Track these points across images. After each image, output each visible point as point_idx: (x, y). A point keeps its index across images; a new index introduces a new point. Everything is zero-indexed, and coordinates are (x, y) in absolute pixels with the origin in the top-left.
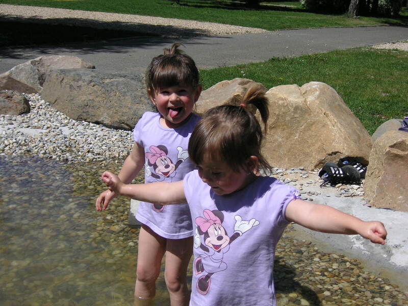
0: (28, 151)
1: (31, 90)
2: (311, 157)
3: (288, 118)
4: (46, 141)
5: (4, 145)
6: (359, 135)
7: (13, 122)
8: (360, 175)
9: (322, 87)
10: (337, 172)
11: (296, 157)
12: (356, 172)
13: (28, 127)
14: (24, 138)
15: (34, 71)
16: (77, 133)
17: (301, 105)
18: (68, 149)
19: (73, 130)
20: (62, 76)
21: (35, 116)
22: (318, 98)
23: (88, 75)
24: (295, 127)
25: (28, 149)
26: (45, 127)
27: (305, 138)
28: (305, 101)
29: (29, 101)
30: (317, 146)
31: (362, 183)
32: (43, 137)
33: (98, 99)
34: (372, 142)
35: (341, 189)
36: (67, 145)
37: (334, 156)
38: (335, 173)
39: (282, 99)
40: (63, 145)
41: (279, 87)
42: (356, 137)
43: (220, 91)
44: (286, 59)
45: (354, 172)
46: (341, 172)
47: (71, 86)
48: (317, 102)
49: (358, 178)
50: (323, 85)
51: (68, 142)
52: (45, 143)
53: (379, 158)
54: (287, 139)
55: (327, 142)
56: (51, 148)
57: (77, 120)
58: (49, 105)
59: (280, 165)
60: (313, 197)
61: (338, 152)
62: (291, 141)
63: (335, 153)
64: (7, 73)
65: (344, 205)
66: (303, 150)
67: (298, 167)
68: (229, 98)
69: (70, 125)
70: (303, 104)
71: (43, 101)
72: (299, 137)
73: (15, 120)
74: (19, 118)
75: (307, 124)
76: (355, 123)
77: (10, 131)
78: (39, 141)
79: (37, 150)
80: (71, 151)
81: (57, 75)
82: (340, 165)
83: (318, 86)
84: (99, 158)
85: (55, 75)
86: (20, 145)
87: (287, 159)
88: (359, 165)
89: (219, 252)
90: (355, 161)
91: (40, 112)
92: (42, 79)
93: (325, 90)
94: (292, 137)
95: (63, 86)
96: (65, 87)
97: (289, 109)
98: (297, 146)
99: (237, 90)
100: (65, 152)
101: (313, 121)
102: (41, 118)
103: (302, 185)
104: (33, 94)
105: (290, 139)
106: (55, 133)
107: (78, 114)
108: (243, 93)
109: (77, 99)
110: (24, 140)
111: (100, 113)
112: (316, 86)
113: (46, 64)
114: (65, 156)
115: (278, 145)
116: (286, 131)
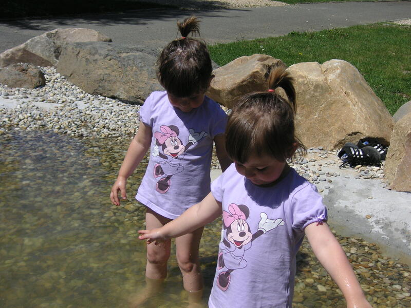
0: (43, 126)
1: (47, 63)
2: (330, 136)
3: (307, 97)
4: (61, 116)
5: (18, 120)
6: (380, 115)
7: (28, 96)
8: (380, 157)
9: (343, 65)
10: (357, 153)
11: (315, 137)
12: (377, 154)
13: (43, 101)
14: (39, 112)
15: (49, 44)
16: (93, 108)
17: (322, 83)
18: (83, 124)
19: (88, 105)
20: (78, 49)
21: (50, 90)
22: (339, 77)
23: (105, 48)
24: (315, 106)
25: (43, 124)
26: (60, 101)
27: (325, 117)
28: (326, 79)
29: (44, 74)
30: (337, 125)
31: (383, 165)
32: (59, 111)
33: (114, 74)
34: (393, 122)
35: (361, 171)
36: (83, 120)
37: (354, 136)
38: (355, 154)
39: (302, 77)
40: (78, 120)
41: (299, 64)
42: (377, 117)
43: (238, 67)
44: (306, 34)
45: (375, 154)
46: (361, 153)
47: (87, 60)
48: (338, 80)
49: (378, 159)
50: (345, 63)
51: (83, 117)
52: (60, 117)
53: (400, 140)
54: (306, 118)
55: (347, 122)
56: (66, 123)
57: (93, 94)
58: (65, 78)
60: (332, 178)
61: (358, 132)
62: (311, 119)
63: (355, 133)
64: (22, 46)
65: (363, 187)
66: (322, 129)
67: (317, 146)
68: (247, 74)
69: (85, 100)
70: (324, 82)
71: (58, 75)
72: (318, 116)
73: (30, 94)
74: (34, 92)
75: (327, 103)
76: (376, 102)
77: (25, 105)
78: (54, 115)
79: (51, 125)
80: (86, 126)
81: (73, 48)
82: (360, 145)
83: (340, 64)
84: (114, 134)
85: (71, 48)
86: (35, 119)
87: (306, 138)
88: (380, 146)
89: (240, 248)
90: (376, 142)
91: (56, 86)
92: (57, 52)
93: (347, 67)
94: (312, 116)
95: (79, 60)
96: (81, 60)
97: (309, 87)
98: (317, 126)
99: (256, 67)
100: (80, 127)
101: (333, 100)
102: (56, 92)
103: (321, 165)
104: (49, 67)
105: (310, 118)
106: (71, 107)
107: (94, 89)
108: (262, 70)
109: (93, 73)
110: (38, 114)
111: (117, 88)
112: (337, 64)
113: (61, 37)
114: (80, 131)
115: (297, 124)
116: (306, 109)
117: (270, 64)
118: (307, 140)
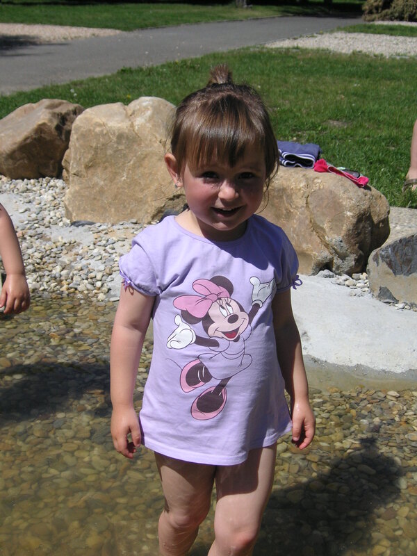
2: (145, 204)
3: (110, 152)
9: (156, 104)
11: (125, 207)
17: (127, 131)
22: (150, 121)
24: (121, 164)
27: (136, 177)
28: (132, 125)
30: (153, 188)
37: (177, 200)
39: (100, 125)
43: (20, 120)
44: (141, 70)
48: (149, 125)
50: (159, 101)
54: (111, 181)
59: (104, 220)
61: (181, 195)
62: (117, 183)
63: (178, 197)
66: (134, 195)
67: (129, 220)
68: (31, 128)
70: (129, 130)
72: (127, 178)
75: (137, 157)
83: (151, 103)
87: (113, 210)
93: (162, 106)
94: (118, 177)
97: (110, 138)
98: (126, 191)
99: (42, 117)
101: (145, 153)
105: (115, 181)
108: (50, 120)
112: (147, 103)
115: (99, 192)
116: (109, 169)
117: (64, 111)
118: (115, 211)
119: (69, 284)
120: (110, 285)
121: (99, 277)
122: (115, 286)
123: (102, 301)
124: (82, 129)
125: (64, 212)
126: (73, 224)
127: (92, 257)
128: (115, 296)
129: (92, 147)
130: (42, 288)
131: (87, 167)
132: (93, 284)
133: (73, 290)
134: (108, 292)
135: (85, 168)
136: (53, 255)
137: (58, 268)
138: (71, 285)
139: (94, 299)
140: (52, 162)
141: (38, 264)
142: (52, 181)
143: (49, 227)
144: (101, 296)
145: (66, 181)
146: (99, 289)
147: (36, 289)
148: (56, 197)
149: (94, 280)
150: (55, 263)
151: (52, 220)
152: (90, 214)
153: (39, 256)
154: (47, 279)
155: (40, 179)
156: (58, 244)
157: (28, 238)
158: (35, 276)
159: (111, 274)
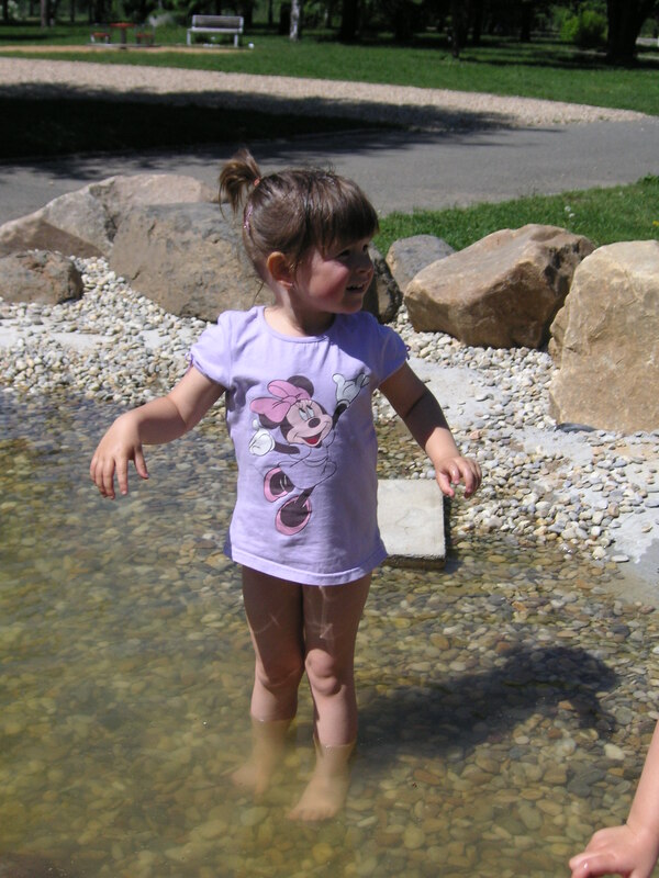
0: (64, 383)
1: (89, 251)
3: (631, 318)
4: (107, 362)
5: (14, 371)
7: (43, 319)
11: (647, 408)
13: (74, 330)
14: (60, 355)
15: (95, 210)
16: (176, 344)
18: (150, 380)
19: (168, 338)
20: (152, 219)
21: (92, 306)
23: (205, 217)
24: (647, 339)
25: (65, 379)
26: (110, 331)
29: (81, 274)
32: (102, 353)
33: (223, 271)
36: (151, 371)
39: (619, 275)
40: (140, 371)
43: (490, 254)
47: (169, 242)
51: (151, 365)
52: (103, 365)
54: (629, 365)
56: (113, 377)
57: (180, 315)
58: (124, 282)
59: (611, 425)
62: (638, 369)
64: (37, 214)
67: (651, 430)
68: (507, 269)
69: (163, 328)
71: (111, 275)
72: (655, 361)
73: (49, 315)
74: (58, 311)
77: (32, 341)
78: (91, 361)
79: (84, 381)
80: (156, 385)
81: (141, 219)
85: (138, 216)
86: (50, 369)
87: (627, 411)
91: (105, 299)
92: (112, 225)
94: (641, 360)
95: (153, 242)
96: (157, 244)
97: (633, 297)
98: (651, 382)
99: (525, 253)
100: (143, 386)
102: (104, 311)
103: (655, 472)
104: (93, 258)
105: (636, 366)
106: (129, 343)
107: (183, 304)
108: (538, 259)
109: (181, 269)
110: (58, 359)
111: (228, 302)
113: (123, 194)
114: (140, 395)
115: (608, 380)
116: (627, 346)
117: (560, 246)
118: (629, 413)
119: (547, 525)
120: (614, 534)
121: (596, 519)
122: (621, 537)
123: (600, 559)
124: (590, 278)
125: (546, 406)
126: (560, 427)
127: (588, 484)
128: (620, 553)
129: (603, 308)
130: (505, 527)
131: (593, 340)
132: (587, 530)
133: (553, 535)
134: (610, 545)
135: (589, 340)
136: (525, 474)
137: (533, 497)
138: (551, 528)
139: (586, 555)
140: (533, 324)
141: (501, 486)
142: (530, 354)
143: (521, 428)
144: (599, 551)
145: (555, 356)
146: (596, 539)
147: (495, 527)
148: (536, 380)
149: (589, 523)
150: (528, 487)
151: (526, 418)
152: (589, 414)
153: (504, 473)
154: (514, 512)
155: (513, 350)
156: (535, 457)
157: (488, 442)
158: (495, 506)
159: (617, 517)
